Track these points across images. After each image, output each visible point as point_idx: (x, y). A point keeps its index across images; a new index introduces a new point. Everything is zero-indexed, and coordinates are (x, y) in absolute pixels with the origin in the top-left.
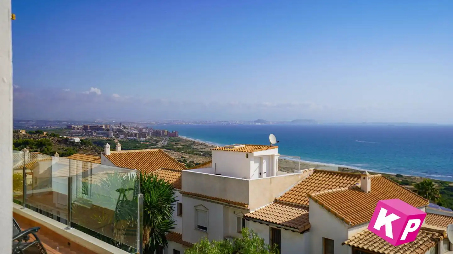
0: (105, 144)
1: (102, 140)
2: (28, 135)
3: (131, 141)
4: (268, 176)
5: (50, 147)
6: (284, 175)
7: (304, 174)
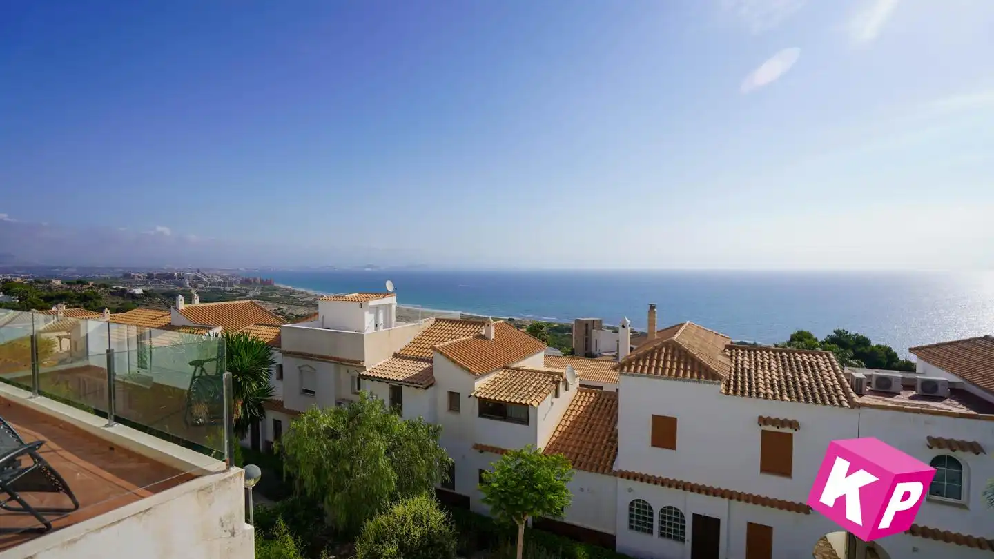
0: (178, 296)
1: (173, 291)
2: (65, 286)
3: (213, 291)
4: (385, 327)
5: (98, 301)
6: (404, 325)
7: (425, 324)
